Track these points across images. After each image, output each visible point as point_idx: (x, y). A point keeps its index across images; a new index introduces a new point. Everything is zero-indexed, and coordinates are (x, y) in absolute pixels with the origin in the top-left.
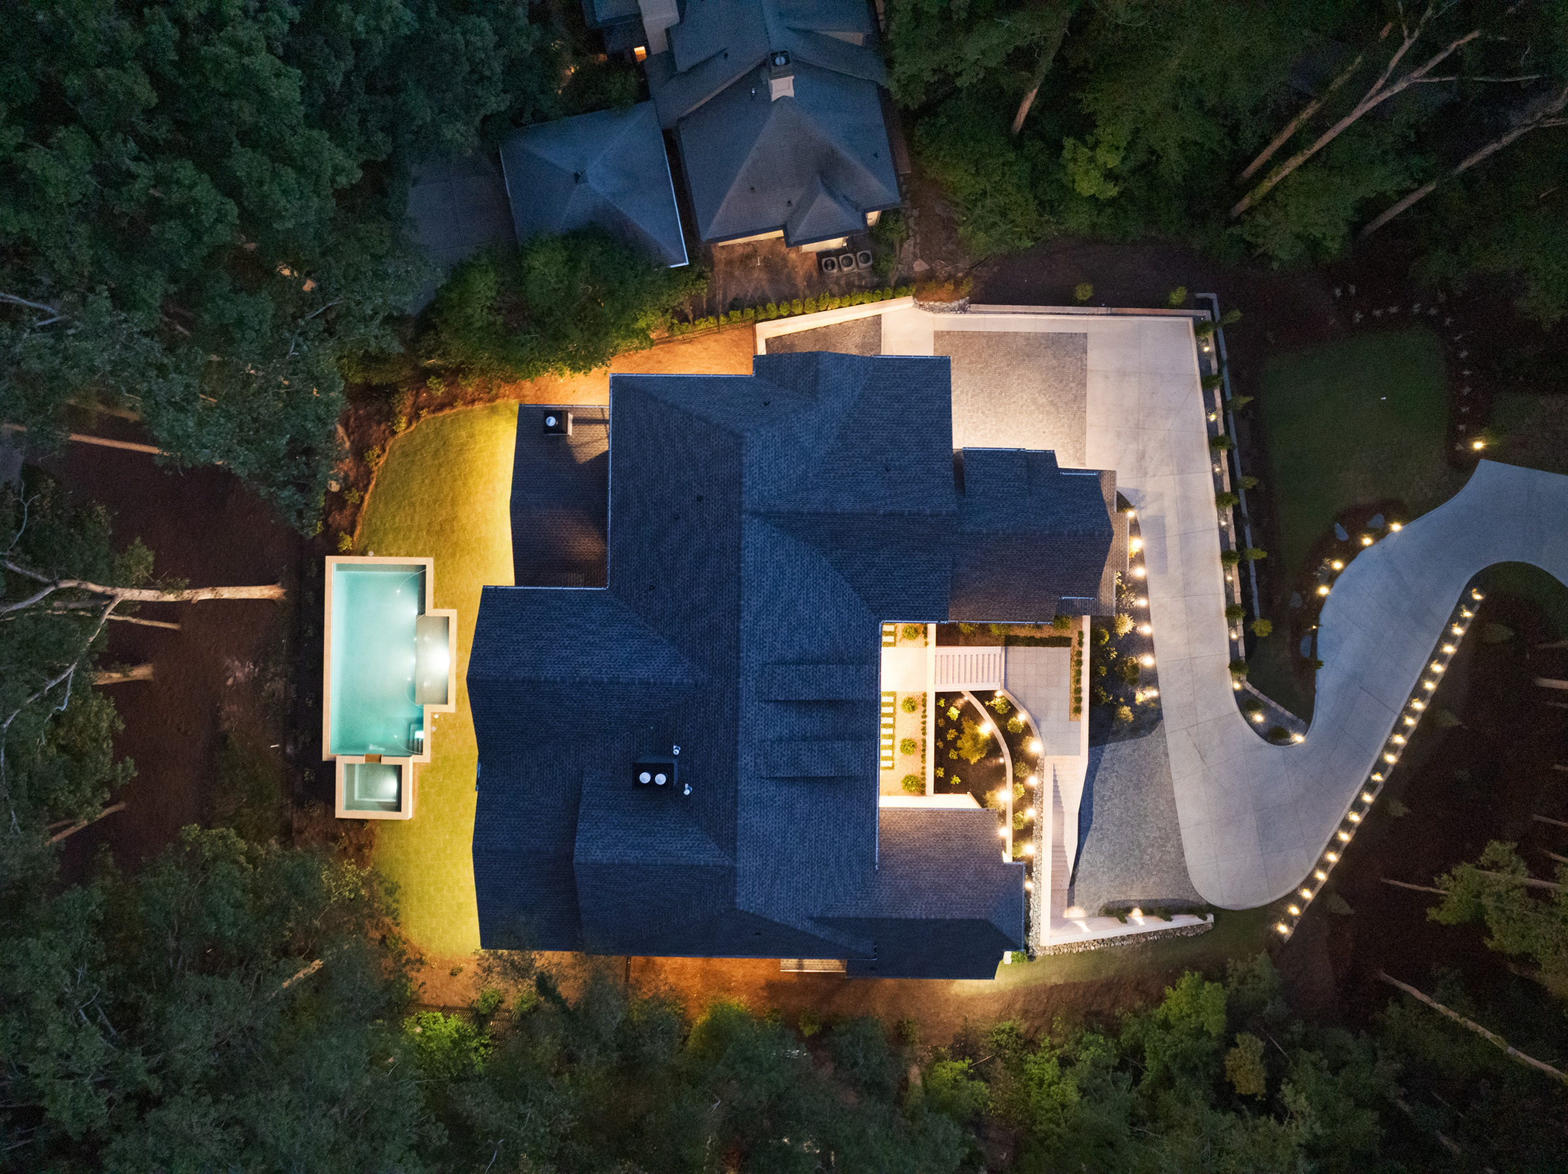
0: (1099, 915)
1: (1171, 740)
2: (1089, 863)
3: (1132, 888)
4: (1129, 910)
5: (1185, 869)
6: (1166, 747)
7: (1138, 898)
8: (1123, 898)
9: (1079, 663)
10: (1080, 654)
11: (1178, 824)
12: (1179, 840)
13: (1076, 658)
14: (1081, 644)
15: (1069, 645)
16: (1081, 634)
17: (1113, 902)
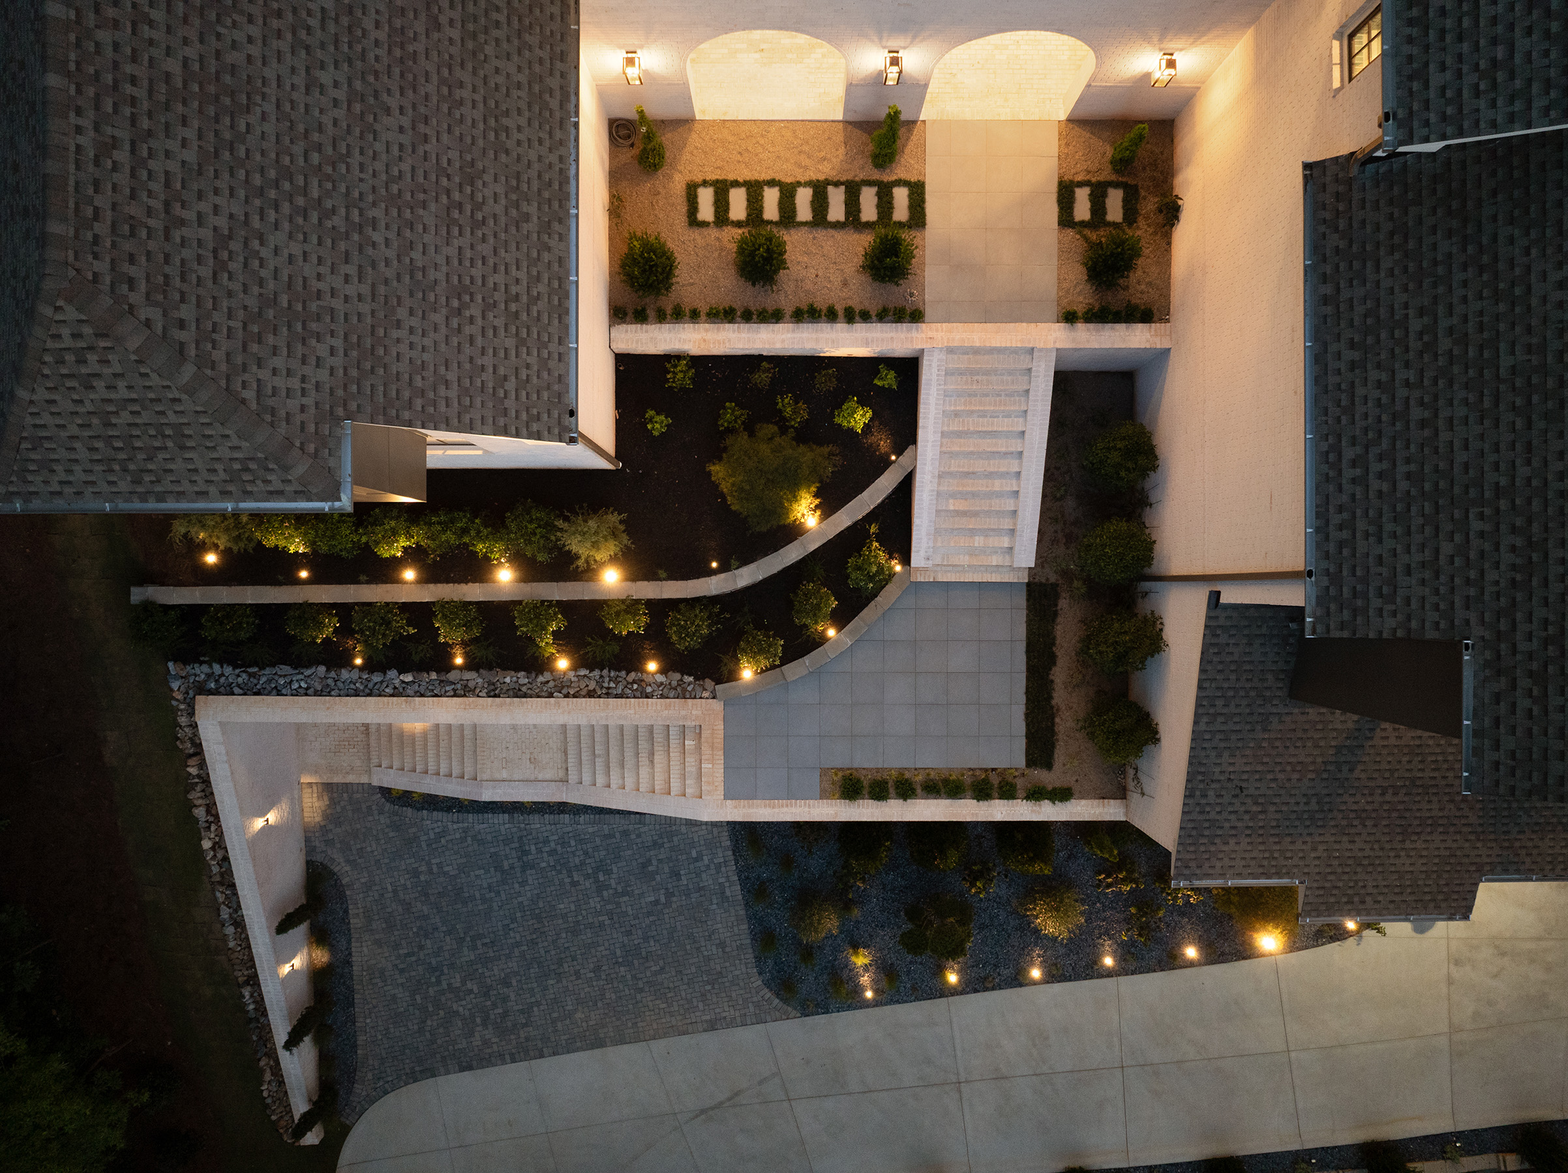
0: (309, 863)
1: (749, 1036)
2: (439, 836)
3: (378, 943)
4: (319, 937)
5: (432, 1073)
6: (731, 1024)
7: (355, 958)
8: (355, 922)
9: (982, 791)
10: (1007, 792)
11: (542, 1056)
12: (501, 1058)
13: (995, 780)
14: (1036, 794)
15: (1031, 762)
16: (1062, 795)
17: (342, 897)
